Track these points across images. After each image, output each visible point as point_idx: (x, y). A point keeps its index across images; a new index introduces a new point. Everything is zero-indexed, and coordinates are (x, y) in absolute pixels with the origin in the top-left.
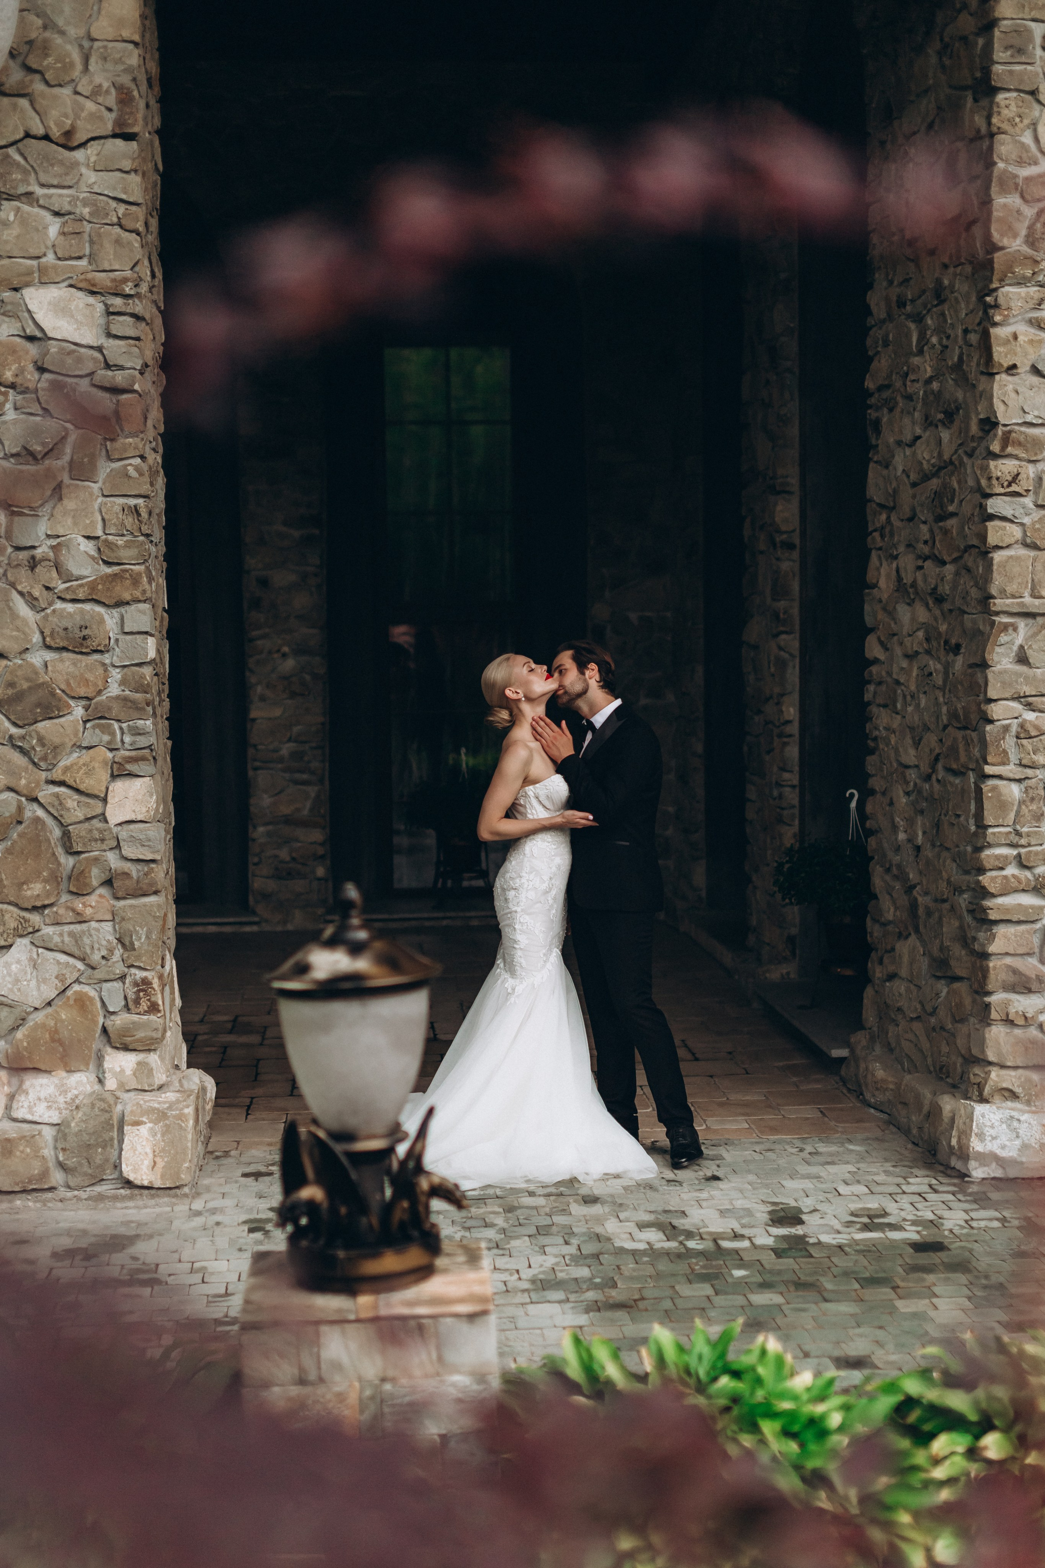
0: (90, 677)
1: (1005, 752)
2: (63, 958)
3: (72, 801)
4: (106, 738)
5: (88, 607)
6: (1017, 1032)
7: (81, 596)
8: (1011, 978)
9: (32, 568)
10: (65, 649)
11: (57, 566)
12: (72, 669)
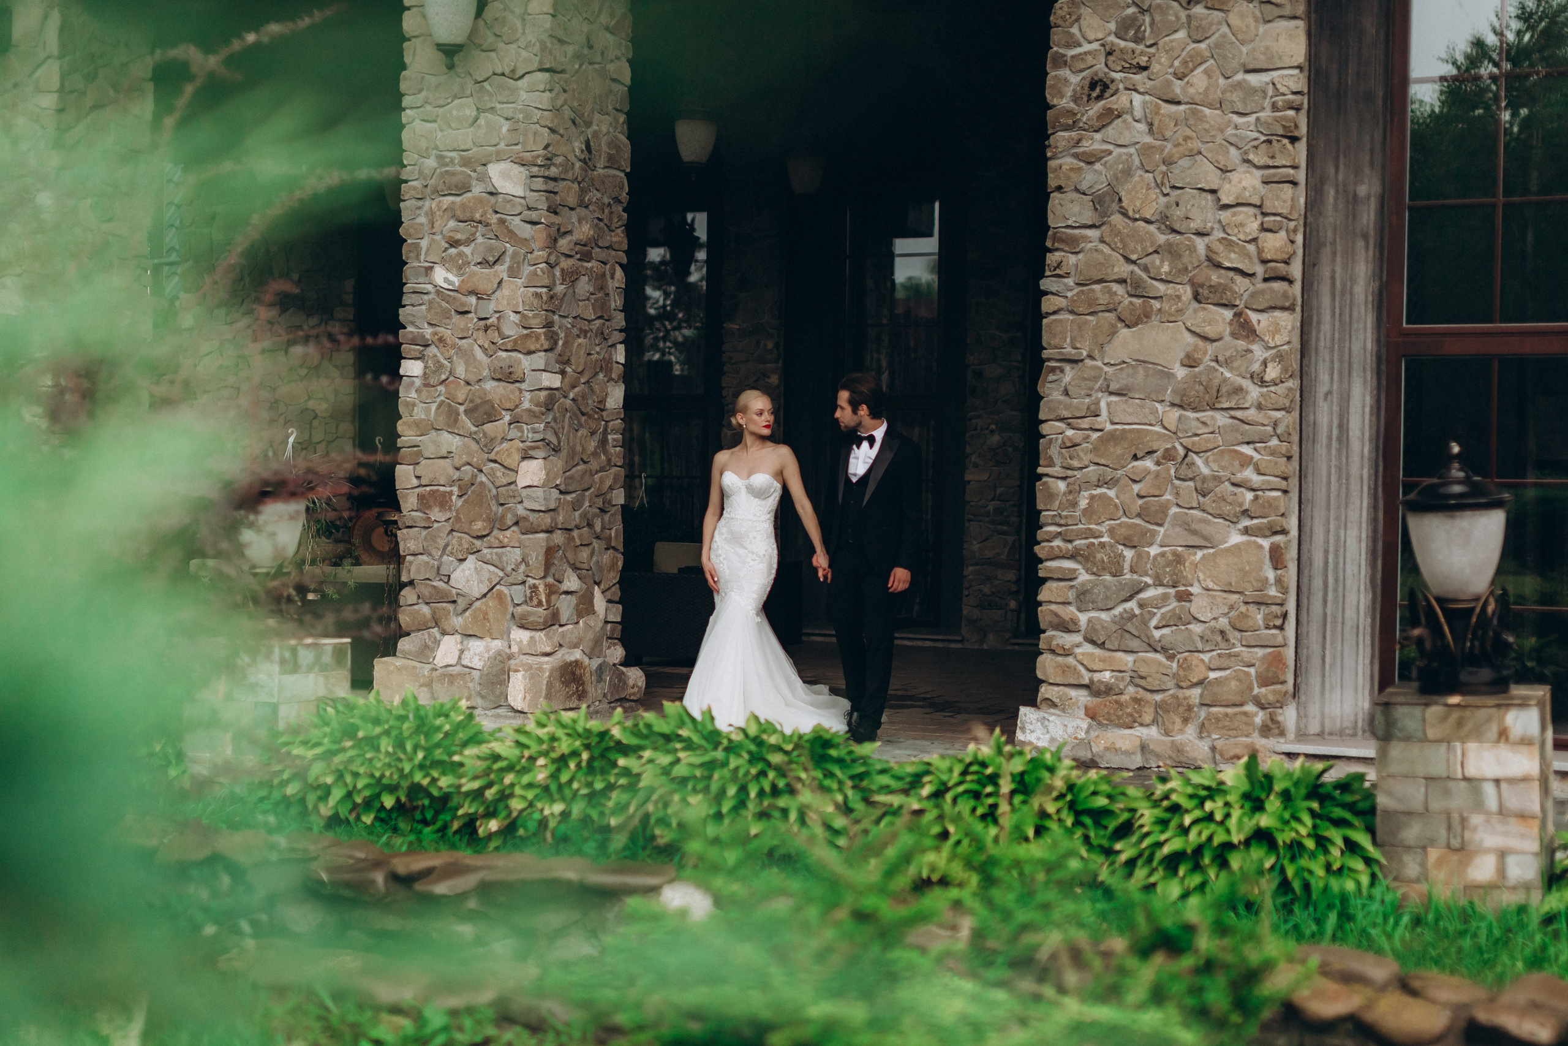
0: (512, 397)
1: (1051, 458)
2: (492, 568)
3: (499, 472)
4: (519, 434)
5: (514, 354)
6: (1060, 659)
7: (509, 348)
8: (1056, 620)
9: (486, 331)
10: (500, 380)
11: (498, 329)
12: (503, 392)
